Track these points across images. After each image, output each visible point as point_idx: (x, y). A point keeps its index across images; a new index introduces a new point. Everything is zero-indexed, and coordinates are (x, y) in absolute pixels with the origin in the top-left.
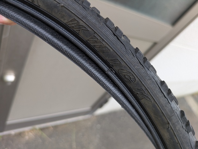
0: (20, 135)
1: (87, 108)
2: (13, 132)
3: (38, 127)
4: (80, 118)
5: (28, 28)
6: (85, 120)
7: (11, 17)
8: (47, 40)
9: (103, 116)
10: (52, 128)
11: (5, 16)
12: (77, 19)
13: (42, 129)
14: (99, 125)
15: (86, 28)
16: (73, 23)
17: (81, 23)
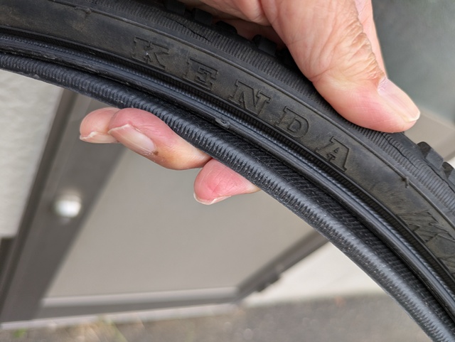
0: (67, 331)
1: (229, 289)
2: (53, 323)
3: (110, 318)
4: (209, 309)
5: (306, 216)
6: (218, 316)
7: (267, 186)
8: (346, 248)
9: (262, 311)
10: (142, 325)
11: (252, 181)
12: (435, 214)
13: (119, 325)
14: (249, 330)
15: (451, 236)
16: (420, 218)
17: (442, 223)
